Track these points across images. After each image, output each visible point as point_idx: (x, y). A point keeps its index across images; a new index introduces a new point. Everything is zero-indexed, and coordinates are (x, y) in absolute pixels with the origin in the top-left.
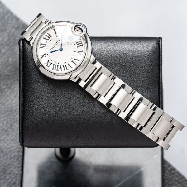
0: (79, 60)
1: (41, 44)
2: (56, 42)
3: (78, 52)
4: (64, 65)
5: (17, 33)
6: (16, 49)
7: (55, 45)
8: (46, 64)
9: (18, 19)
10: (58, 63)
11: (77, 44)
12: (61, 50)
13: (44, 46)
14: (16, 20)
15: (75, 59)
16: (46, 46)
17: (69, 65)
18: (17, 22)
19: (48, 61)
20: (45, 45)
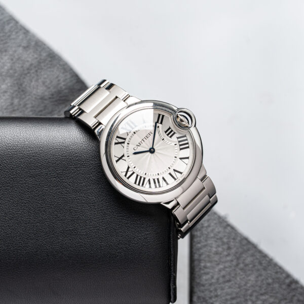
0: (181, 173)
1: (117, 137)
2: (145, 136)
3: (181, 159)
4: (156, 178)
5: (26, 56)
6: (25, 83)
7: (143, 141)
8: (124, 174)
9: (26, 32)
10: (146, 174)
11: (180, 145)
12: (152, 151)
13: (123, 141)
14: (24, 33)
15: (174, 170)
16: (127, 142)
17: (163, 178)
18: (26, 37)
19: (129, 168)
20: (125, 139)
